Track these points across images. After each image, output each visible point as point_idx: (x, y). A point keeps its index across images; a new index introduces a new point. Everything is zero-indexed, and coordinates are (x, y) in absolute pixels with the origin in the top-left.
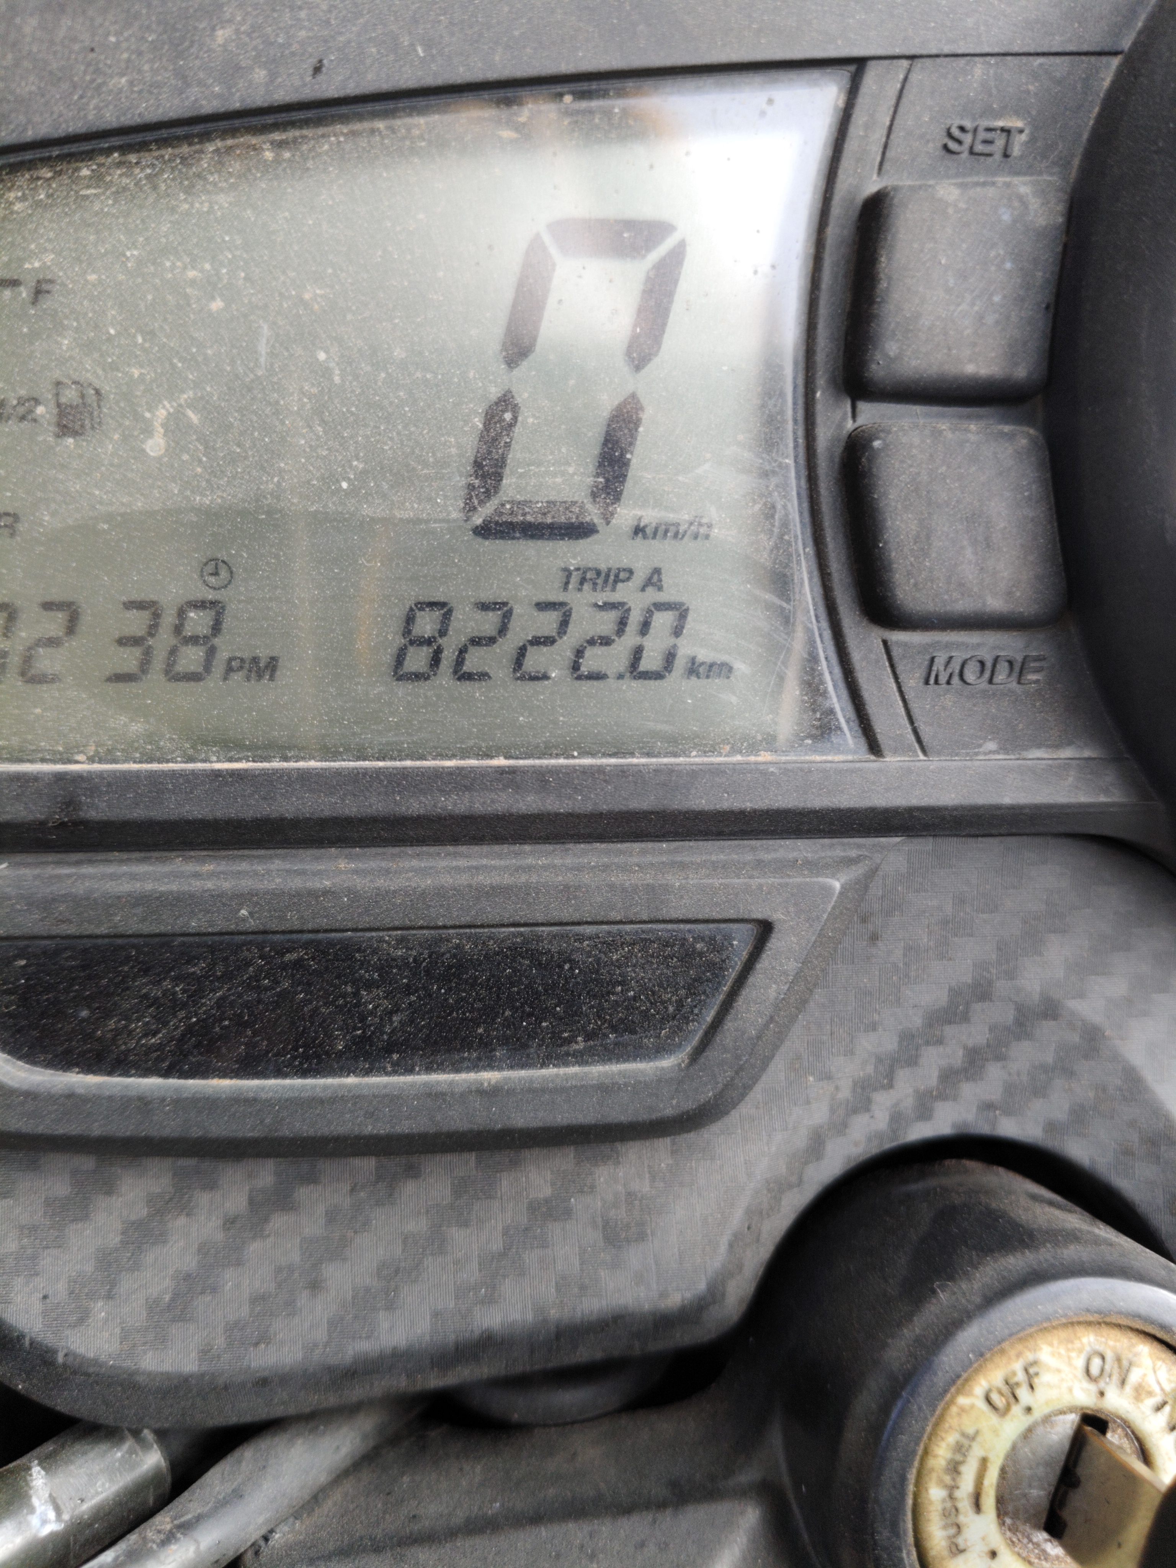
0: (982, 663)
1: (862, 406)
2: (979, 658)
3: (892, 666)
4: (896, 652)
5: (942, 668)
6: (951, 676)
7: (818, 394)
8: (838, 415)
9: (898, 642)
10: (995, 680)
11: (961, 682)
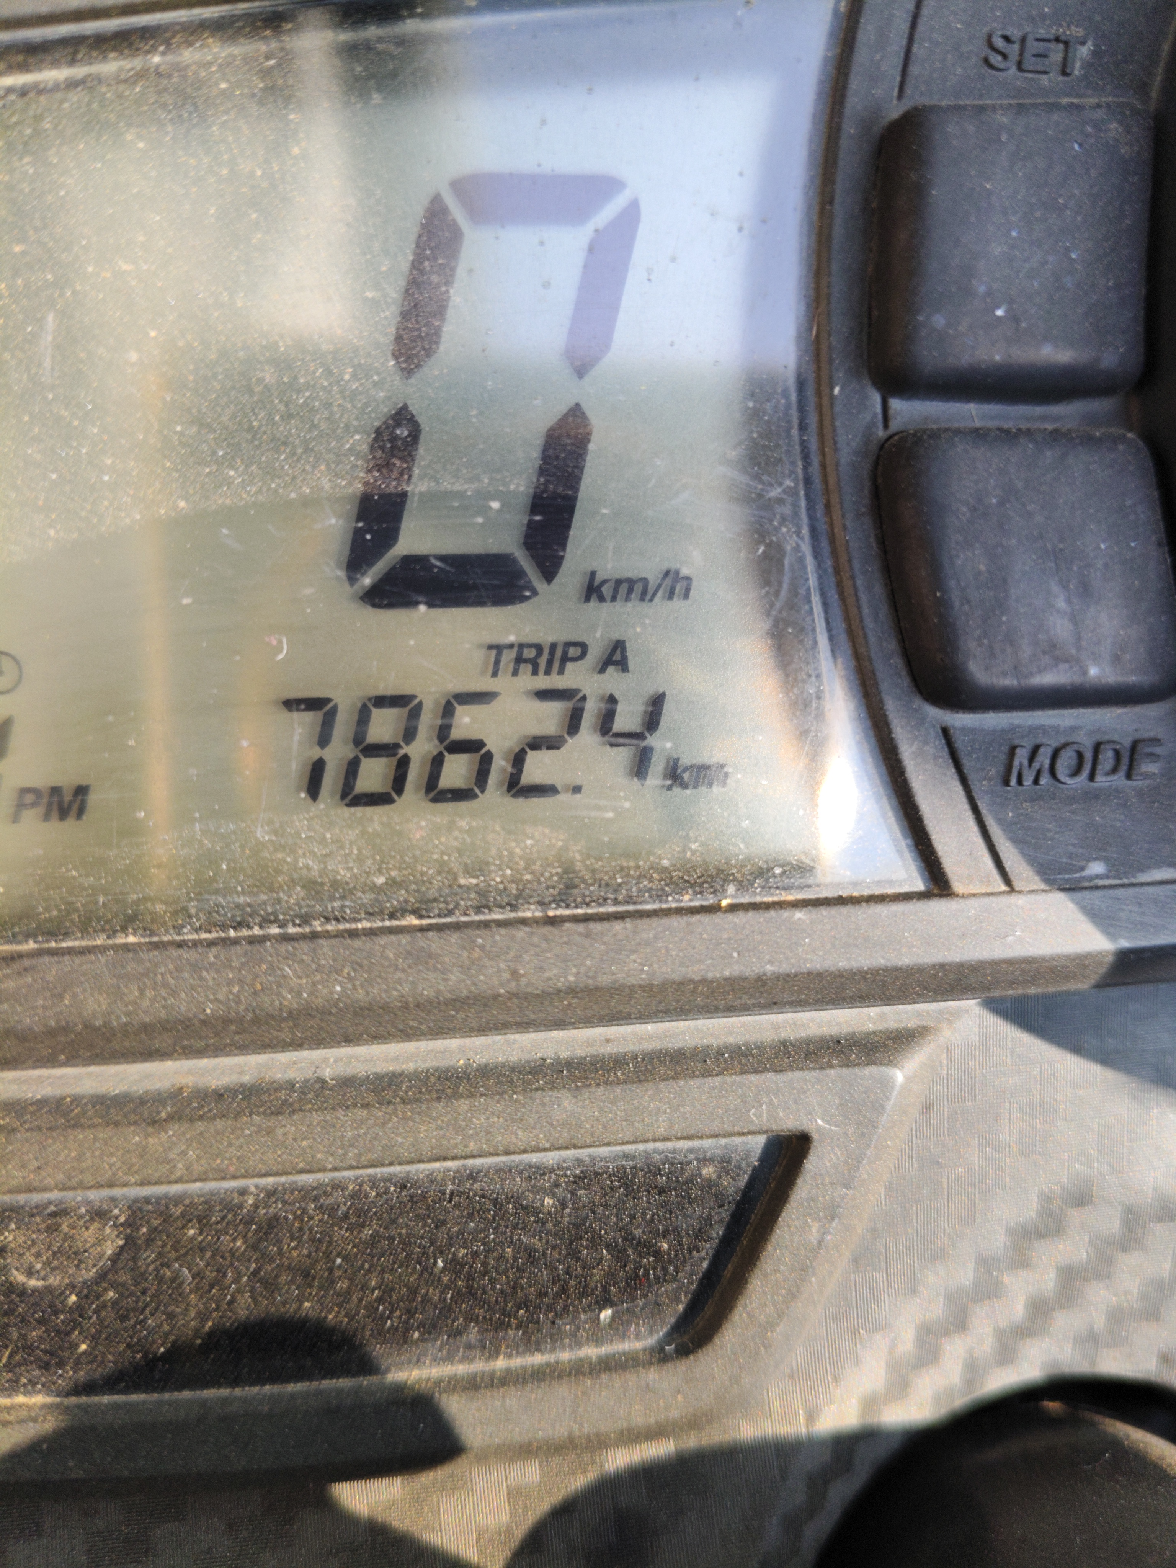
0: (1080, 755)
1: (896, 404)
2: (1075, 747)
3: (957, 764)
4: (960, 743)
5: (1026, 762)
6: (1038, 772)
7: (836, 391)
8: (866, 418)
9: (963, 729)
10: (1099, 778)
11: (1053, 781)
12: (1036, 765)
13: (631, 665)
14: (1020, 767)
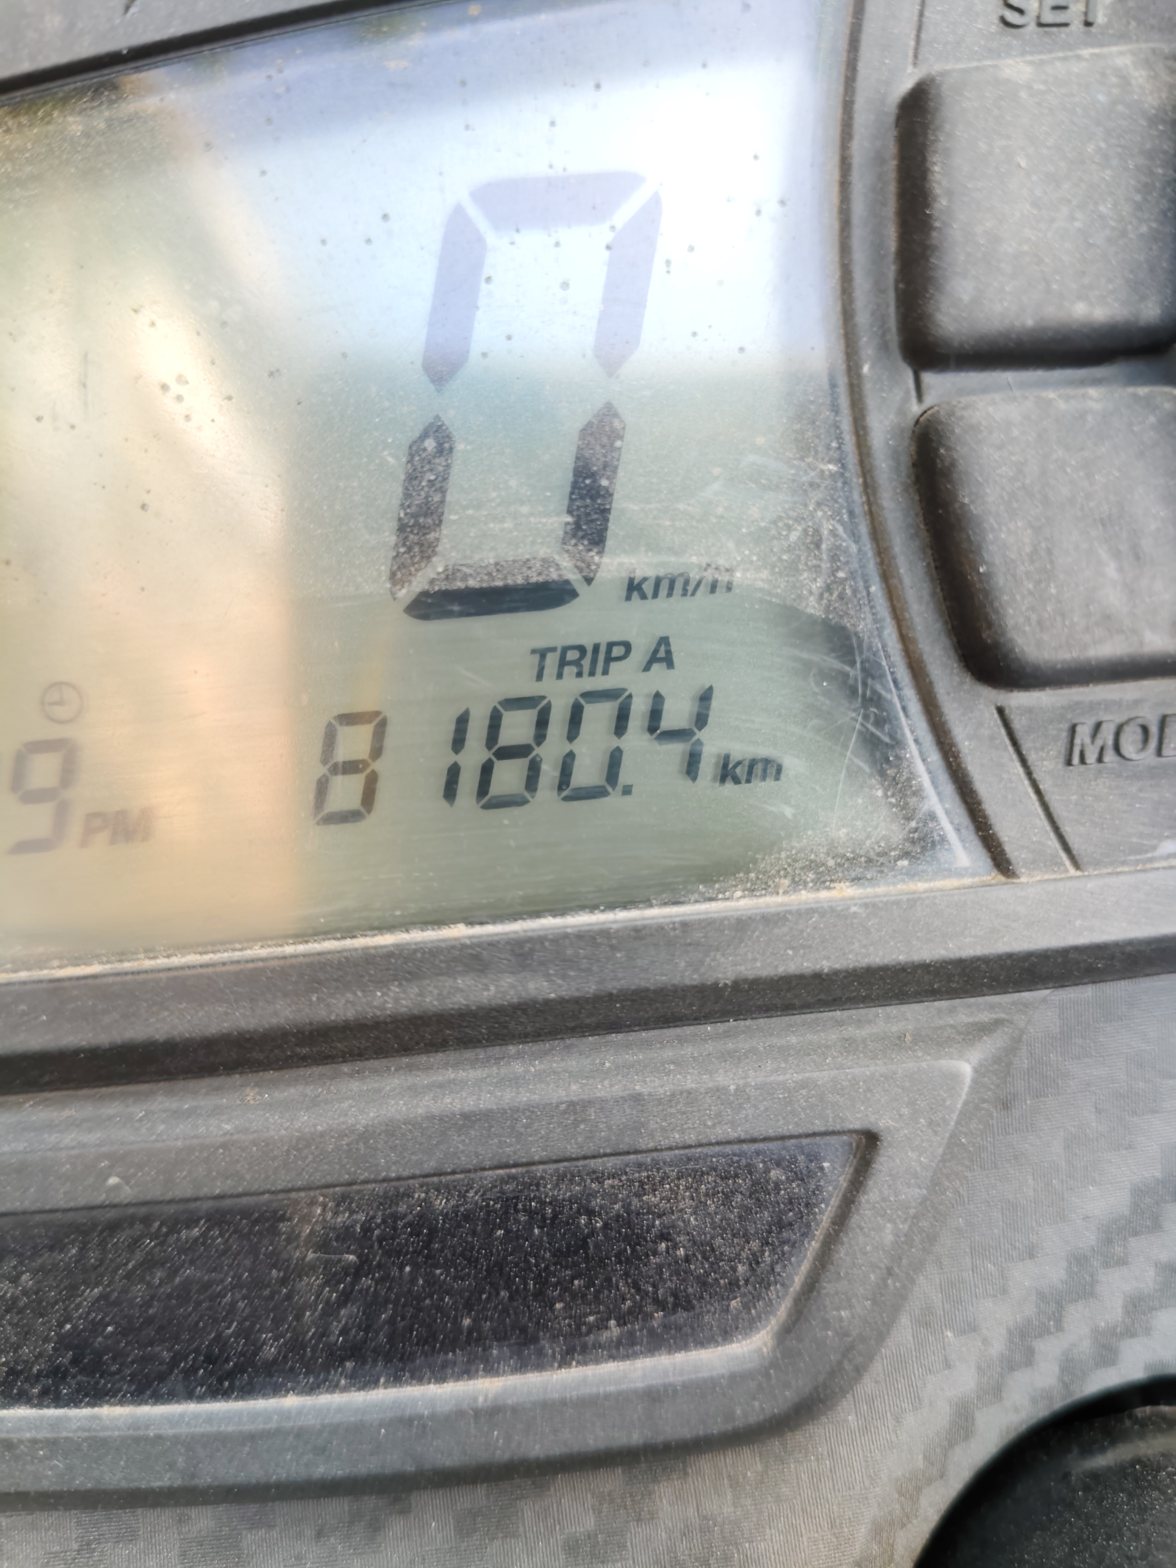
0: (1145, 730)
1: (929, 378)
2: (1140, 721)
3: (1015, 743)
4: (1018, 724)
5: (1088, 740)
6: (1102, 749)
7: (866, 369)
8: (897, 395)
9: (1020, 710)
10: (1165, 751)
11: (1117, 758)
12: (1099, 742)
13: (676, 661)
14: (1083, 745)
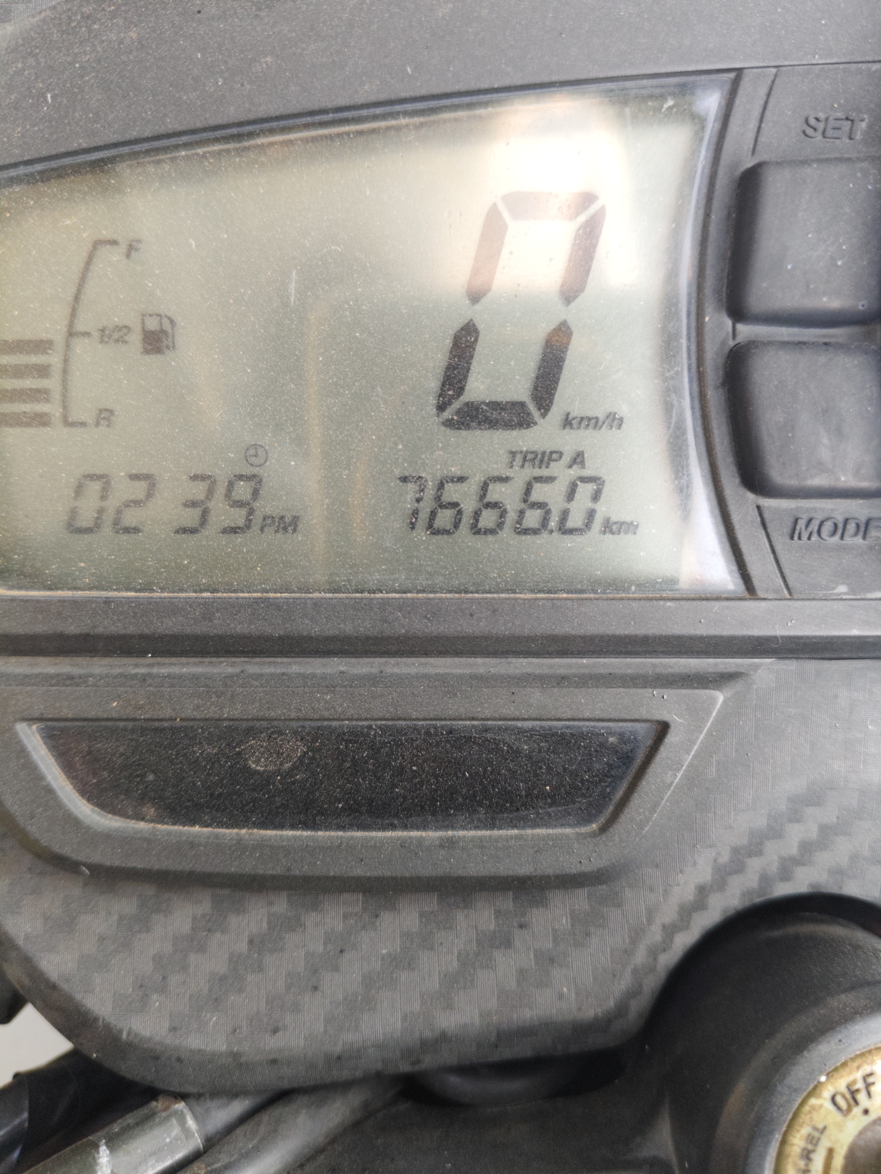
0: (835, 525)
1: (740, 327)
2: (833, 520)
3: (764, 525)
4: (766, 515)
5: (803, 527)
6: (811, 533)
7: (707, 317)
8: (722, 335)
9: (769, 508)
10: (846, 538)
11: (818, 539)
12: (810, 529)
13: (587, 465)
14: (801, 529)
